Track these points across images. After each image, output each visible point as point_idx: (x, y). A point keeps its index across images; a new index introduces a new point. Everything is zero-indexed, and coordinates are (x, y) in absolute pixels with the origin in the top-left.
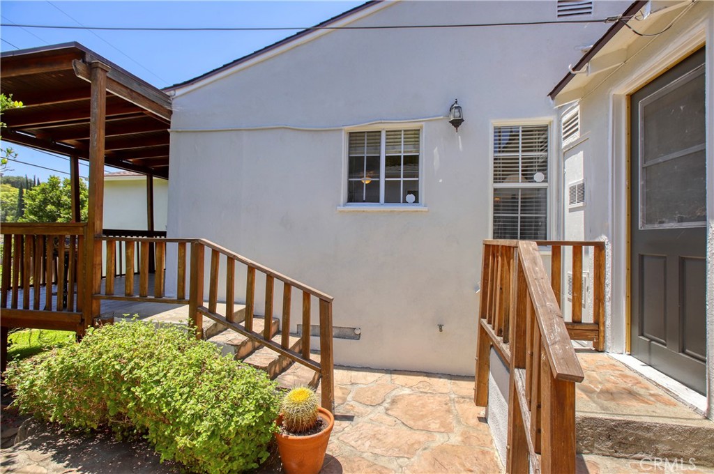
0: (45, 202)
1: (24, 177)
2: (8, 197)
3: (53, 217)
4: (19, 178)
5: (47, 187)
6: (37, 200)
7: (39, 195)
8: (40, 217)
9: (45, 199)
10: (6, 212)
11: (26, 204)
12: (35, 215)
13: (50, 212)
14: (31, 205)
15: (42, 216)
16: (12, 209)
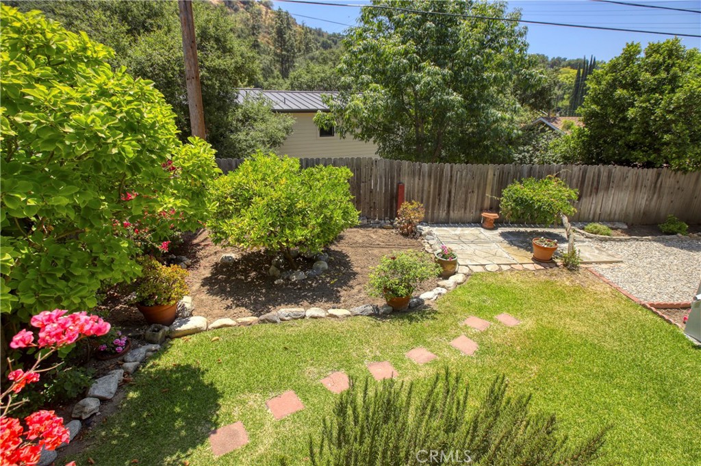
0: (613, 85)
1: (583, 58)
2: (567, 79)
3: (622, 107)
4: (578, 60)
5: (621, 61)
6: (604, 83)
7: (606, 74)
8: (604, 107)
9: (615, 80)
10: (565, 92)
11: (589, 88)
12: (597, 103)
13: (619, 99)
14: (595, 89)
15: (606, 105)
16: (569, 88)
